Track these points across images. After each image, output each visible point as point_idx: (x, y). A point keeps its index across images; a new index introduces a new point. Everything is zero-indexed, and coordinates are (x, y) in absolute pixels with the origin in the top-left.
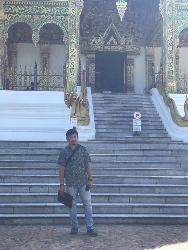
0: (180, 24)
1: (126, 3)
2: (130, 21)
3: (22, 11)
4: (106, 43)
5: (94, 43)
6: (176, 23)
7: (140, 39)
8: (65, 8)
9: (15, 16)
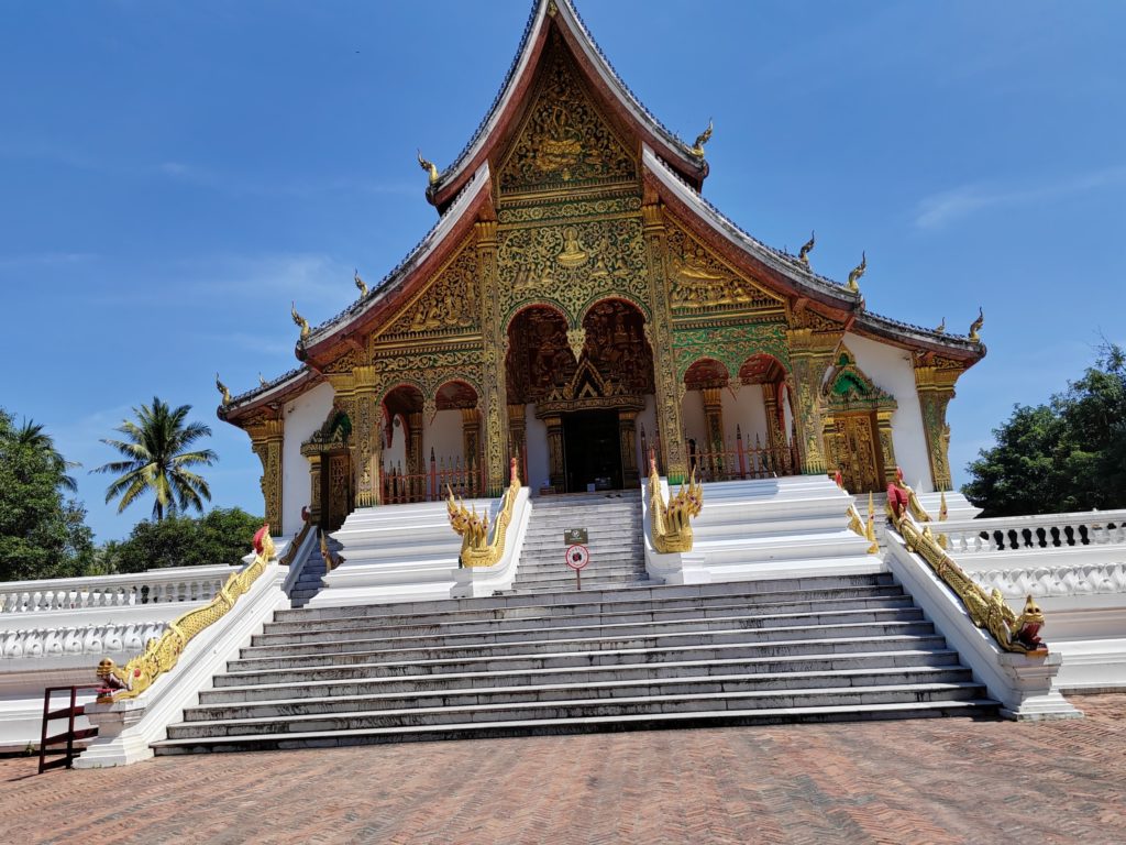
0: (685, 357)
1: (584, 331)
2: (623, 350)
3: (404, 366)
4: (576, 396)
5: (555, 398)
6: (677, 355)
7: (644, 379)
8: (478, 353)
9: (393, 375)
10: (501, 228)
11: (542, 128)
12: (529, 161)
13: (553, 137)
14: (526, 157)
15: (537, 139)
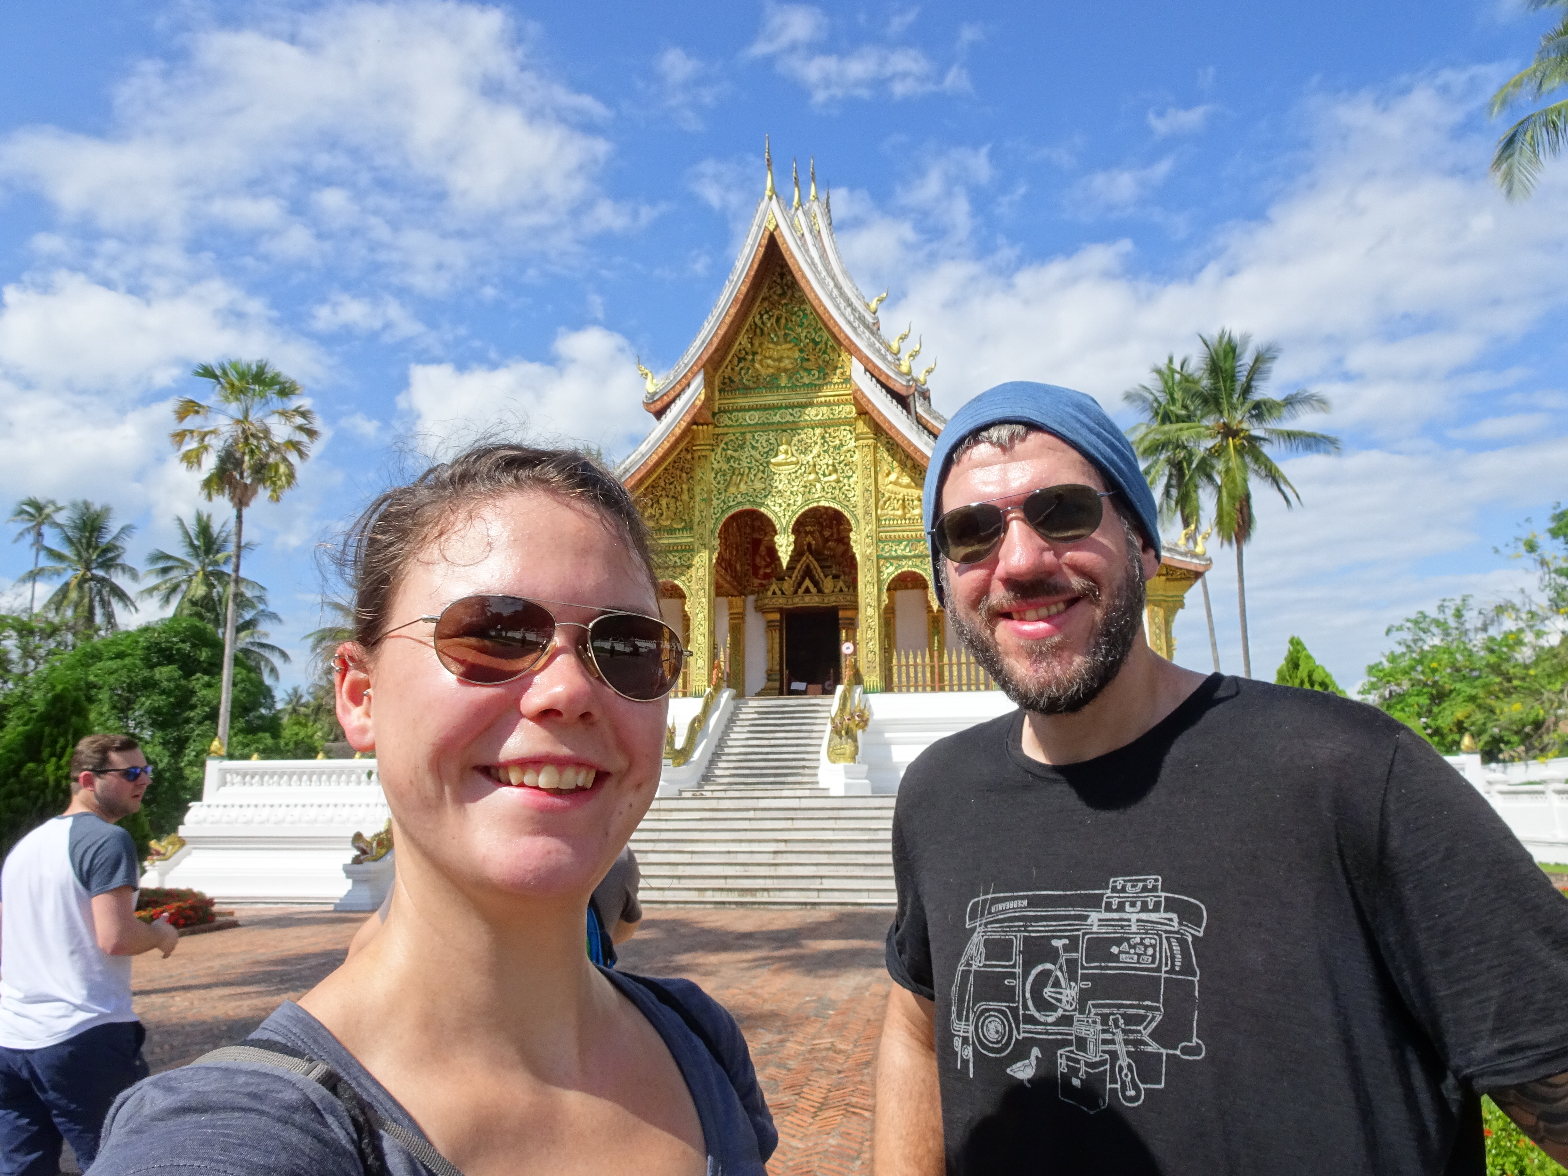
0: (888, 568)
1: (792, 538)
4: (796, 592)
5: (774, 593)
8: (688, 555)
10: (718, 431)
11: (762, 330)
12: (747, 364)
13: (772, 341)
14: (745, 359)
15: (756, 343)
